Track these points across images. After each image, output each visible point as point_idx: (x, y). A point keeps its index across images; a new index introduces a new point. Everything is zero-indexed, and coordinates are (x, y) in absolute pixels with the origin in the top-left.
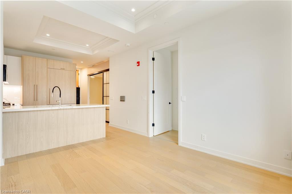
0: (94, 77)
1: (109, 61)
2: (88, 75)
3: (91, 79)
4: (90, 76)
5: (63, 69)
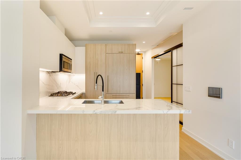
0: (159, 59)
1: (182, 31)
2: (152, 58)
3: (156, 62)
4: (154, 58)
5: (121, 53)
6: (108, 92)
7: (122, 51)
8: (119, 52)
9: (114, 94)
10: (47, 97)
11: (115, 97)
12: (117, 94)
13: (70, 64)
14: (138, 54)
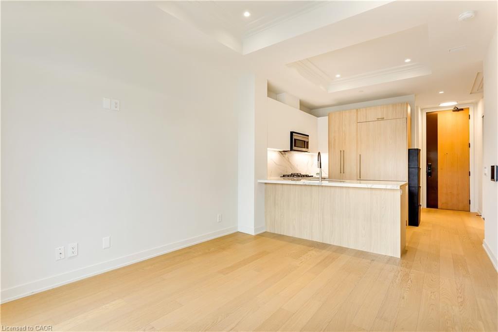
5: (381, 119)
7: (382, 117)
8: (378, 119)
13: (305, 141)
14: (457, 110)
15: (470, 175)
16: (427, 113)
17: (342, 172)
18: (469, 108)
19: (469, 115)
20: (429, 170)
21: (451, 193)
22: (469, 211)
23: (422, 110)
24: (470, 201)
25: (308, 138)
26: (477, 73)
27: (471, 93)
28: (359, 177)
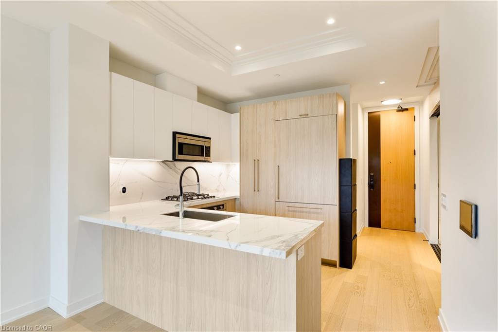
2: (430, 116)
5: (304, 116)
6: (278, 198)
7: (306, 113)
8: (301, 116)
9: (291, 204)
10: (158, 201)
11: (293, 209)
12: (297, 205)
13: (202, 147)
14: (401, 110)
15: (415, 188)
16: (369, 113)
17: (256, 189)
18: (414, 108)
19: (415, 117)
20: (371, 181)
21: (395, 209)
22: (415, 231)
23: (363, 109)
24: (415, 219)
25: (210, 142)
26: (428, 48)
27: (417, 86)
28: (277, 197)
